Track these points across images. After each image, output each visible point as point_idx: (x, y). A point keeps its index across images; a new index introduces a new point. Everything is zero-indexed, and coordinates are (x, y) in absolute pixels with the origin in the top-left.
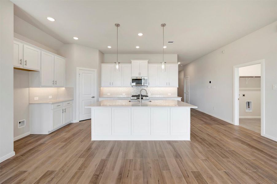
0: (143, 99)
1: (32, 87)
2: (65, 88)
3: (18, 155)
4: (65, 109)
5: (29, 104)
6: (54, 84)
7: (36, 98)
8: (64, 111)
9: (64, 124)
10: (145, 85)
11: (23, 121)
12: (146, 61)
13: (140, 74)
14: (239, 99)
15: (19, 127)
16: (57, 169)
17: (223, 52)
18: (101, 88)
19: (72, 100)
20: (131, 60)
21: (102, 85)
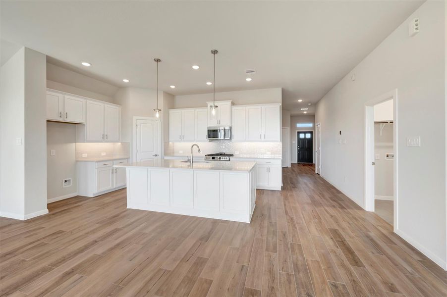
0: (221, 159)
1: (79, 142)
2: (122, 143)
4: (116, 169)
5: (76, 161)
6: (105, 138)
7: (85, 155)
8: (115, 171)
9: (114, 187)
10: (226, 139)
11: (69, 180)
12: (229, 103)
13: (219, 122)
14: (373, 164)
15: (64, 186)
16: (68, 231)
17: (353, 79)
18: (170, 143)
19: (128, 159)
20: (207, 102)
21: (170, 139)
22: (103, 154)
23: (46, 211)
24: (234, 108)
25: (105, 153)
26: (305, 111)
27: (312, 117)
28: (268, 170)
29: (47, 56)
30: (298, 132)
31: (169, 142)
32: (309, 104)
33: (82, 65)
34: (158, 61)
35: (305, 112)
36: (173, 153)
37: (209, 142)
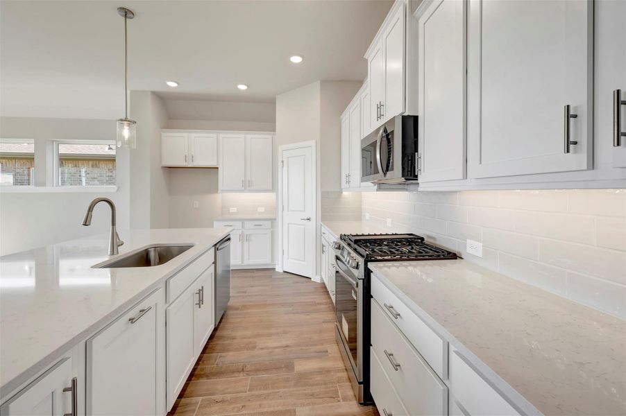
6: (246, 186)
7: (234, 210)
18: (345, 193)
21: (342, 185)
22: (262, 210)
29: (152, 92)
31: (342, 192)
37: (379, 189)
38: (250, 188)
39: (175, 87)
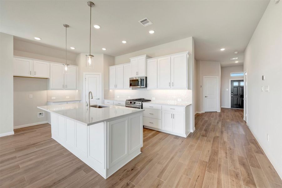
2: (78, 90)
3: (15, 134)
5: (47, 102)
7: (54, 98)
13: (137, 73)
15: (38, 117)
18: (110, 90)
19: (80, 101)
20: (130, 58)
21: (110, 88)
22: (68, 97)
23: (12, 133)
24: (150, 60)
25: (69, 97)
26: (236, 60)
27: (241, 67)
28: (173, 116)
29: (14, 36)
30: (232, 81)
31: (109, 90)
32: (236, 53)
33: (34, 39)
34: (66, 26)
35: (237, 62)
36: (114, 98)
37: (132, 89)
38: (66, 88)
39: (40, 40)
